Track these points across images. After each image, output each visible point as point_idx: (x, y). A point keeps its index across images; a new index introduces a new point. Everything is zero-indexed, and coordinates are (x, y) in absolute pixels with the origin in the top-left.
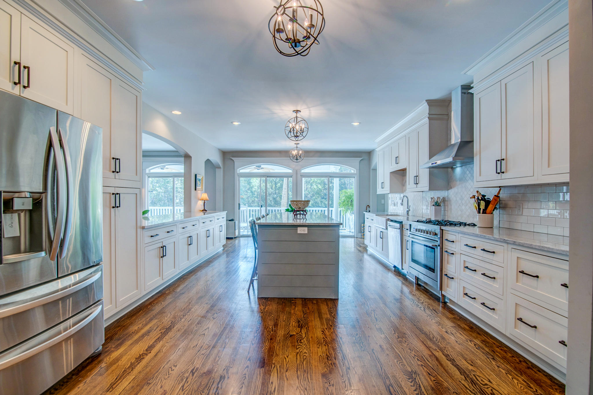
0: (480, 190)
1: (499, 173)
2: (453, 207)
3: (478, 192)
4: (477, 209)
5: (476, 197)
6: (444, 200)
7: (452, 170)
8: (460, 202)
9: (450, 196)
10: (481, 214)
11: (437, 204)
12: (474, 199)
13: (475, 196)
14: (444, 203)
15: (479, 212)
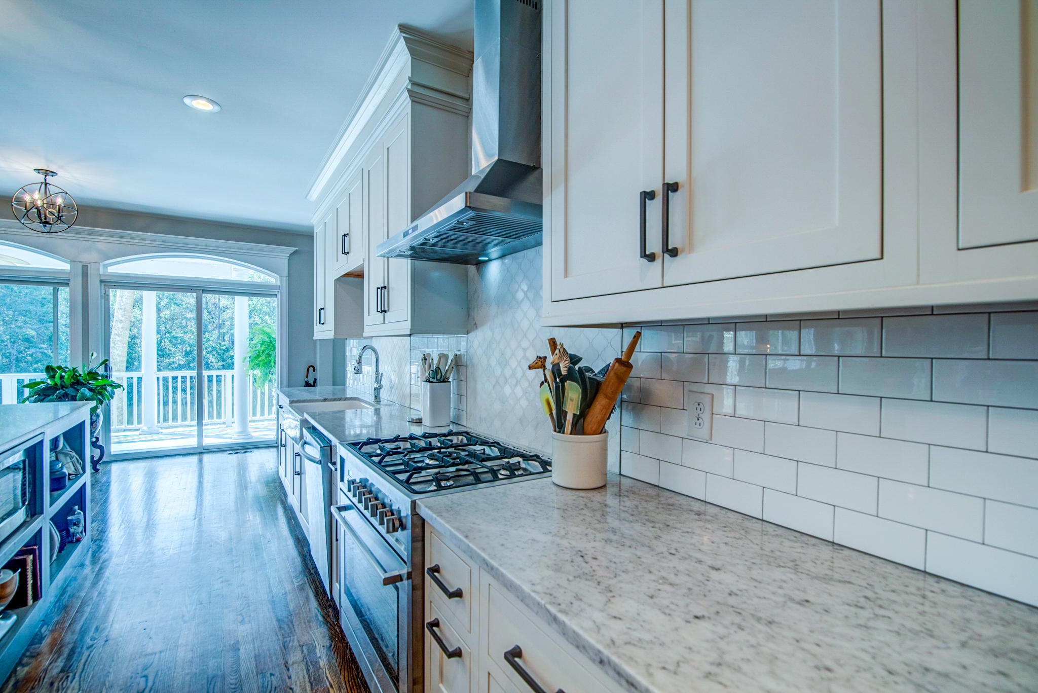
0: (562, 337)
1: (651, 258)
2: (479, 386)
3: (553, 343)
4: (551, 414)
5: (549, 366)
6: (458, 363)
7: (478, 270)
8: (498, 372)
9: (471, 351)
10: (567, 436)
11: (439, 377)
12: (541, 370)
13: (545, 358)
14: (458, 371)
15: (559, 427)
